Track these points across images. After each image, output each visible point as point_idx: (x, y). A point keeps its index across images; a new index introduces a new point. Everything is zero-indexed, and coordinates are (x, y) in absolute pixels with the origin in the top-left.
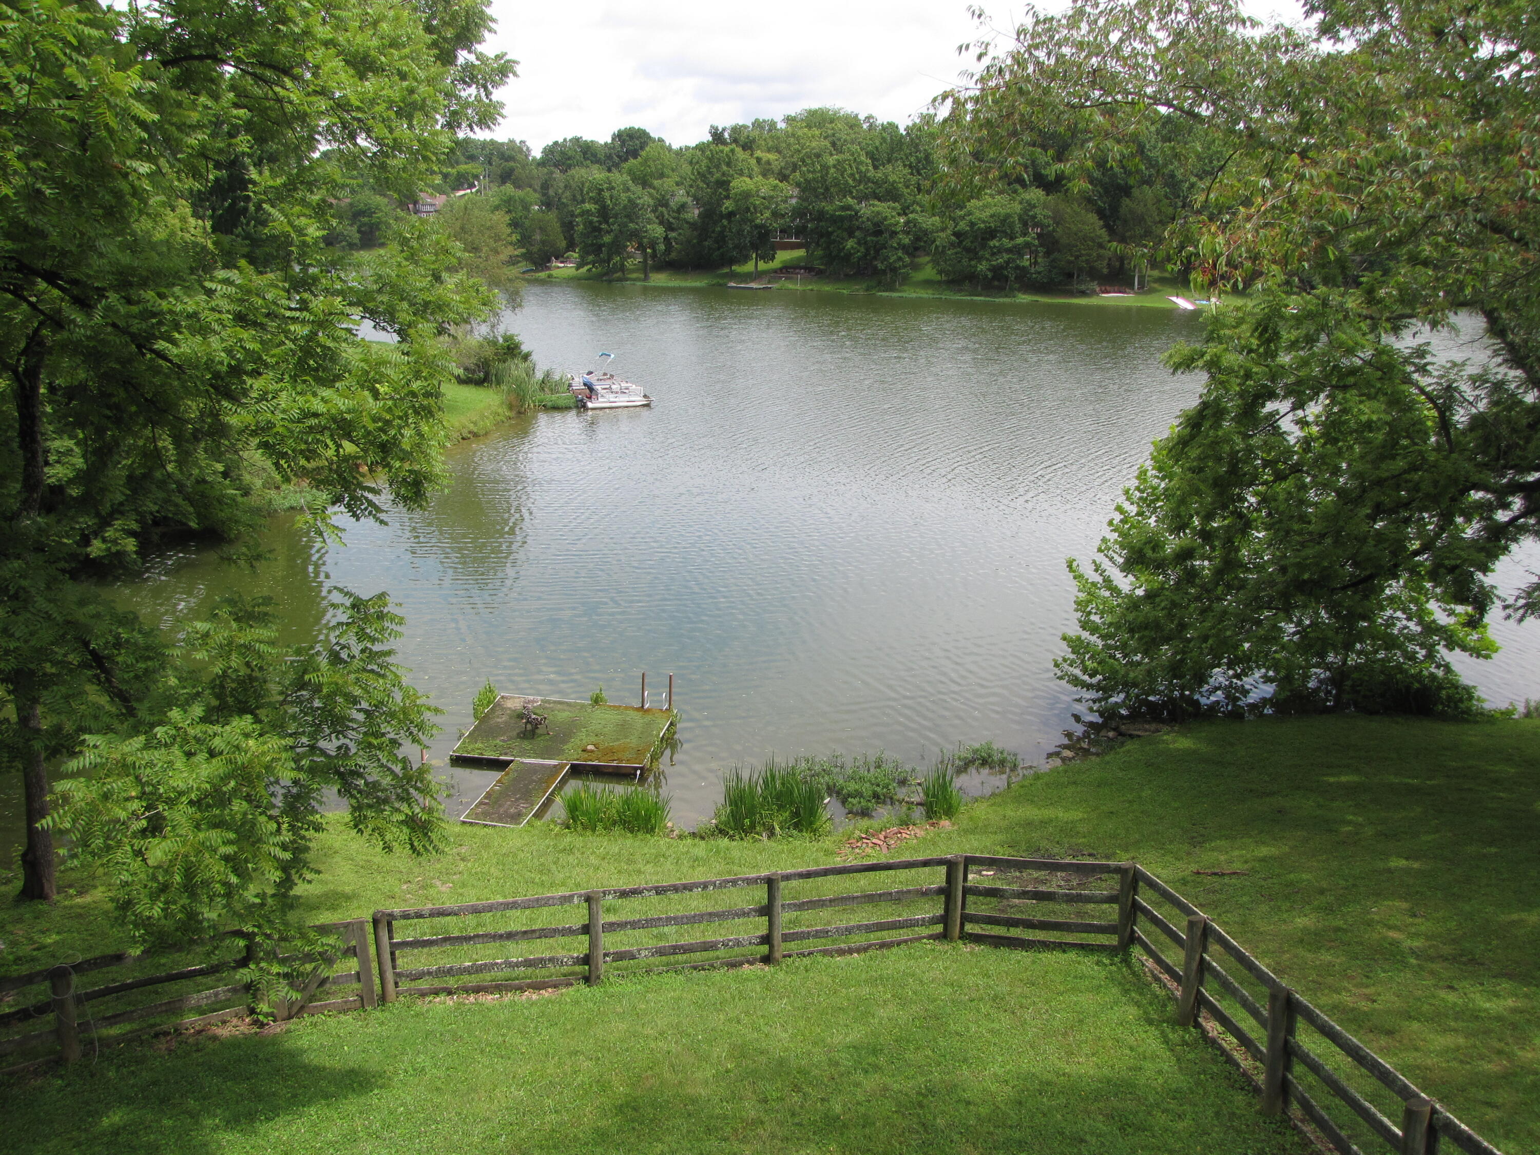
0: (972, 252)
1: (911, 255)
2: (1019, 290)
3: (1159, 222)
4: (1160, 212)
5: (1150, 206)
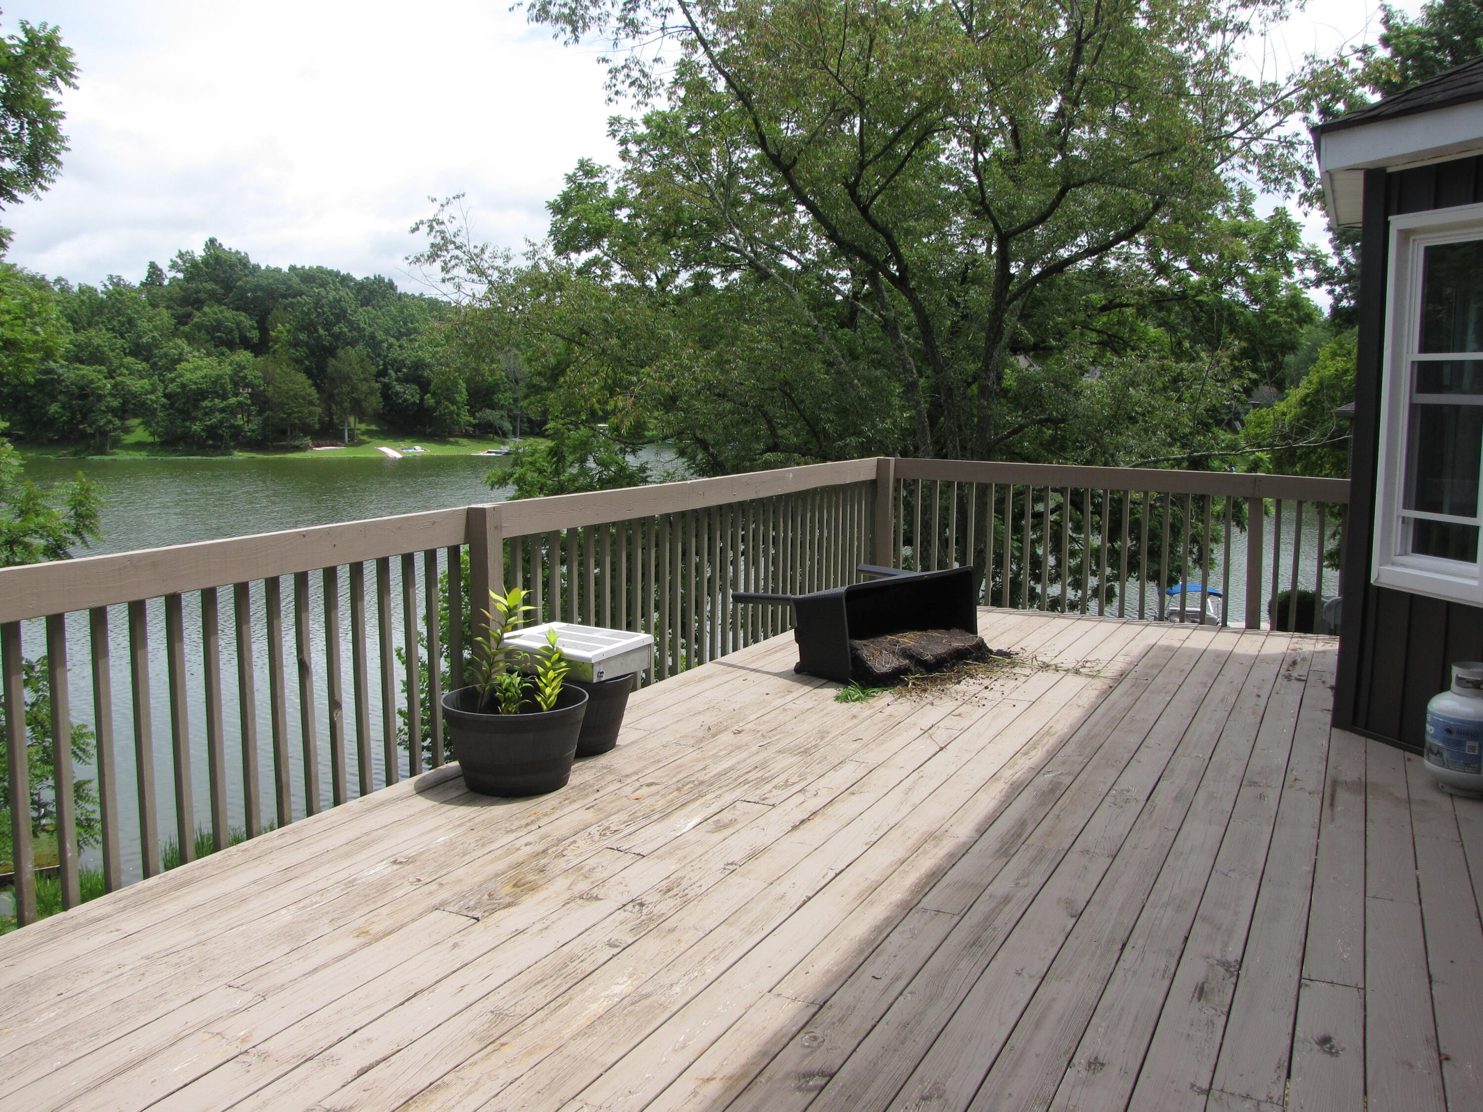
0: (186, 415)
1: (122, 419)
2: (235, 448)
3: (365, 379)
4: (364, 370)
5: (354, 363)
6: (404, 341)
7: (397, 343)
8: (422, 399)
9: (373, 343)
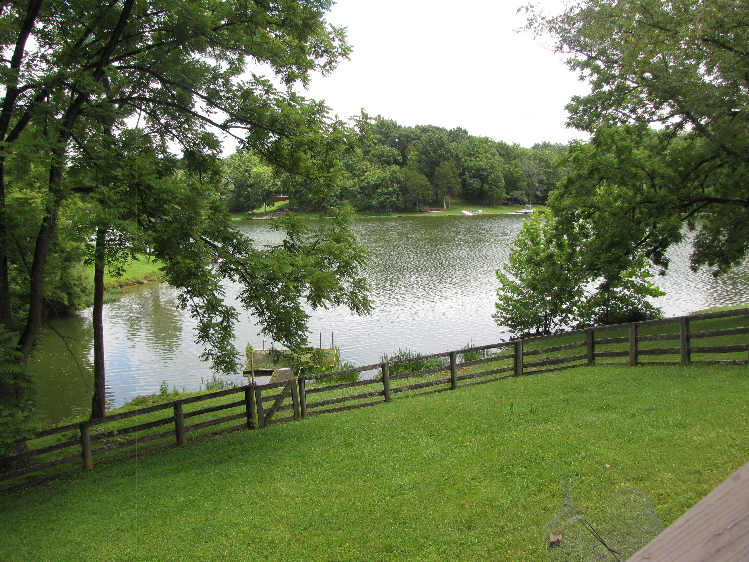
0: (369, 196)
1: (340, 199)
2: (392, 212)
3: (453, 177)
4: (453, 173)
5: (448, 170)
6: (472, 158)
7: (468, 160)
8: (482, 186)
9: (457, 159)
